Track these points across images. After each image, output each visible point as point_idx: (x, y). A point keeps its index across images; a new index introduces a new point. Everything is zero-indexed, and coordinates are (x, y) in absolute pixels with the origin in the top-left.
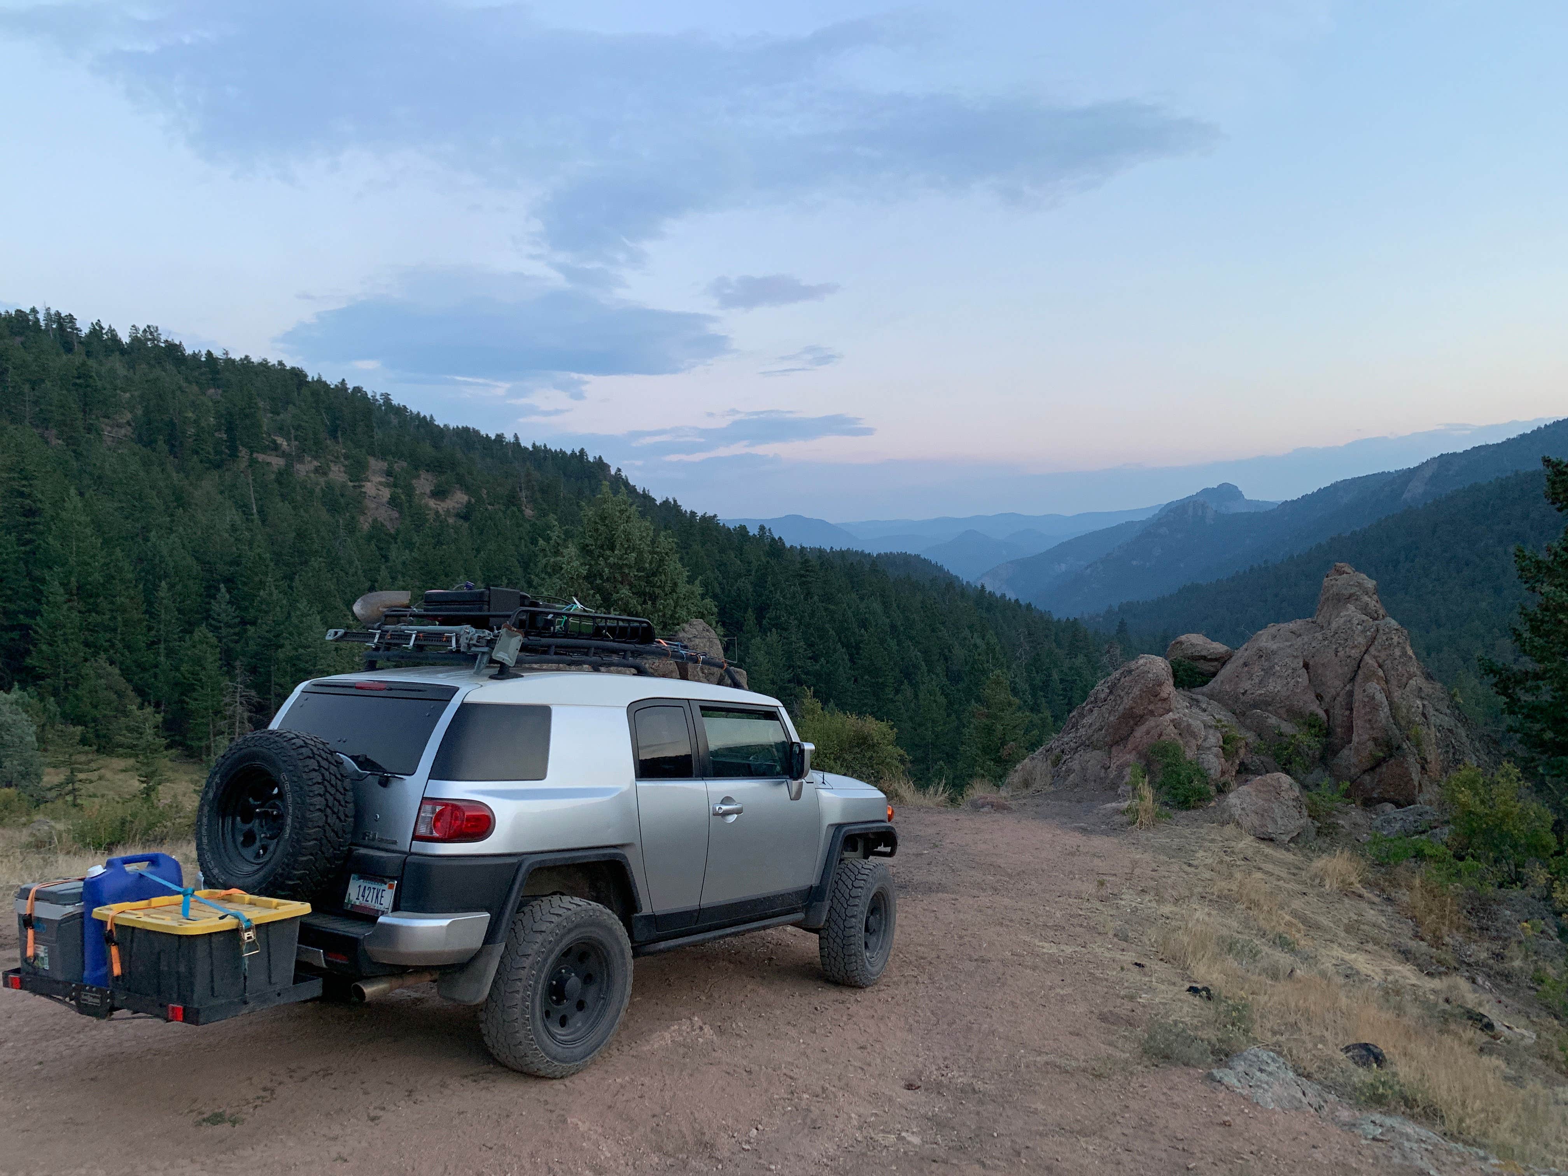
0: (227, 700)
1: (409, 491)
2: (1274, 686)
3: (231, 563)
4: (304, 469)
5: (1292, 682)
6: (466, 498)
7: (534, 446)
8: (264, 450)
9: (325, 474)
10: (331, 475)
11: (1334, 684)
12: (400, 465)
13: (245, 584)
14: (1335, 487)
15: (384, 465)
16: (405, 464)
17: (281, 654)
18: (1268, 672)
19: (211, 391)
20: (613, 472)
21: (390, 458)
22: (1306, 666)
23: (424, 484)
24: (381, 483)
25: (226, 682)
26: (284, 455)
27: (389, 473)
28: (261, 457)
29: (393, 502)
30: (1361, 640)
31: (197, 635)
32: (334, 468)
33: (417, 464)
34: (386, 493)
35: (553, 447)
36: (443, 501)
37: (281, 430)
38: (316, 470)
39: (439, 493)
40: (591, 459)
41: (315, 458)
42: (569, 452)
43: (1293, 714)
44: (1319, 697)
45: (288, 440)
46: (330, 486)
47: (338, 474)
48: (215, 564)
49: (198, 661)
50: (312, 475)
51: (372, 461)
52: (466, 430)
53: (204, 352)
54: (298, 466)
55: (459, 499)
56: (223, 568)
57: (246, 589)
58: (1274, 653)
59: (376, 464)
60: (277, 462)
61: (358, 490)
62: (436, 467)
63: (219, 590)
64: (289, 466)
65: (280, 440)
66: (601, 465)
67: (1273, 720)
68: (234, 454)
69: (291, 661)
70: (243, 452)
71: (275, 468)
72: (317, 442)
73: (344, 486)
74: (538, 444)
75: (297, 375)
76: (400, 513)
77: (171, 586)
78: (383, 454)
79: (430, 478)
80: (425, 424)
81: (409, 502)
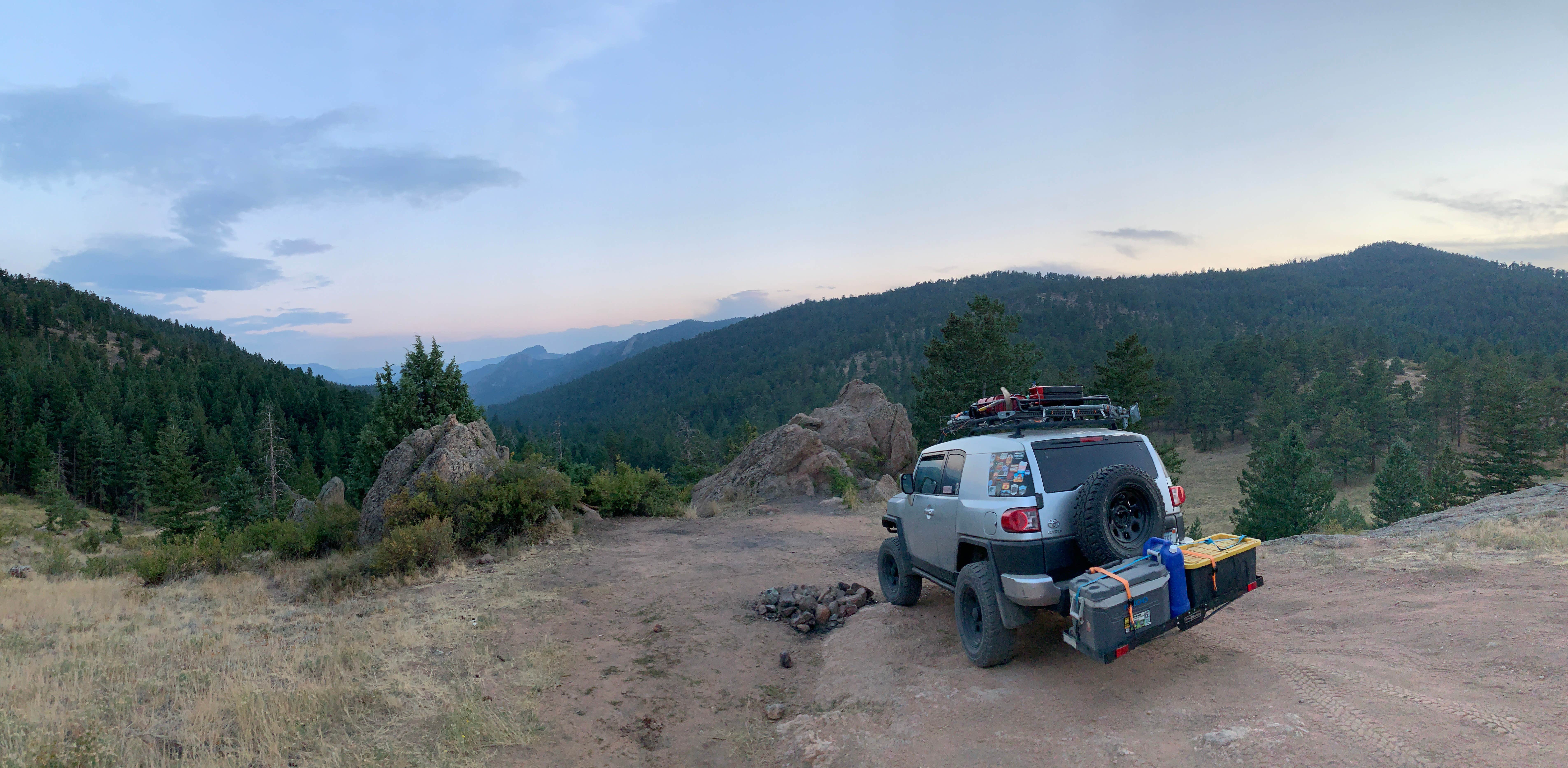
0: (53, 463)
1: (130, 348)
2: (857, 436)
3: (48, 387)
4: (73, 337)
5: (865, 433)
6: (159, 352)
7: (186, 325)
8: (53, 327)
9: (84, 339)
10: (88, 340)
11: (883, 432)
12: (123, 335)
13: (57, 398)
14: (591, 348)
15: (115, 335)
16: (126, 334)
17: (81, 437)
18: (852, 429)
19: (22, 295)
20: (227, 339)
21: (118, 331)
22: (869, 425)
23: (137, 344)
24: (113, 344)
25: (52, 453)
26: (62, 329)
27: (118, 339)
28: (50, 330)
29: (121, 354)
30: (892, 413)
31: (34, 427)
32: (89, 336)
33: (133, 334)
34: (117, 350)
35: (196, 326)
36: (147, 354)
37: (60, 316)
38: (80, 337)
39: (145, 350)
40: (215, 332)
41: (78, 330)
42: (204, 329)
43: (865, 448)
44: (876, 439)
45: (66, 321)
46: (88, 346)
47: (91, 339)
48: (39, 386)
49: (36, 441)
50: (78, 340)
51: (108, 332)
52: (150, 317)
53: (18, 275)
54: (70, 335)
55: (155, 353)
56: (43, 389)
57: (58, 401)
58: (852, 420)
59: (110, 334)
60: (60, 333)
61: (102, 348)
62: (142, 336)
63: (44, 402)
64: (66, 334)
65: (60, 321)
66: (221, 335)
67: (858, 452)
68: (37, 328)
69: (87, 441)
70: (42, 328)
71: (58, 336)
72: (80, 323)
73: (95, 345)
74: (188, 324)
75: (66, 287)
76: (126, 360)
77: (18, 399)
78: (113, 328)
79: (139, 341)
80: (129, 314)
81: (130, 354)
